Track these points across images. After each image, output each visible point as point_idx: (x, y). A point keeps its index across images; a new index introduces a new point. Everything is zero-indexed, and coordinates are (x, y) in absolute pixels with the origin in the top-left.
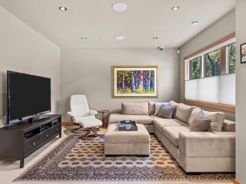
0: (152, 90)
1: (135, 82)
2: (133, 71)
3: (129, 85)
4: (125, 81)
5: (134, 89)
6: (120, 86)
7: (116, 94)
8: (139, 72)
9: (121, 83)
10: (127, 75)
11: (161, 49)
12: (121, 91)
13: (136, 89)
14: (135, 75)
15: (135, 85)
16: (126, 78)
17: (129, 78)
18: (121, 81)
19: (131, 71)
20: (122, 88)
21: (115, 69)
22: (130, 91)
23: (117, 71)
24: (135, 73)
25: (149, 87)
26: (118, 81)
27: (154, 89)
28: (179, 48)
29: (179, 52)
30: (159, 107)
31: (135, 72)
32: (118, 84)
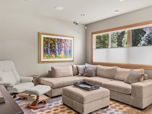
0: (70, 55)
1: (58, 48)
2: (57, 39)
3: (53, 51)
4: (50, 47)
5: (58, 55)
6: (46, 51)
7: (42, 60)
8: (61, 40)
9: (47, 49)
10: (52, 42)
11: (77, 24)
12: (47, 57)
13: (59, 54)
14: (58, 43)
15: (58, 51)
16: (51, 44)
17: (53, 45)
18: (47, 47)
19: (55, 39)
20: (47, 53)
21: (42, 35)
22: (54, 56)
23: (44, 38)
24: (59, 41)
25: (68, 53)
26: (44, 47)
27: (71, 55)
28: (86, 25)
29: (86, 28)
30: (82, 69)
31: (58, 39)
32: (44, 50)
